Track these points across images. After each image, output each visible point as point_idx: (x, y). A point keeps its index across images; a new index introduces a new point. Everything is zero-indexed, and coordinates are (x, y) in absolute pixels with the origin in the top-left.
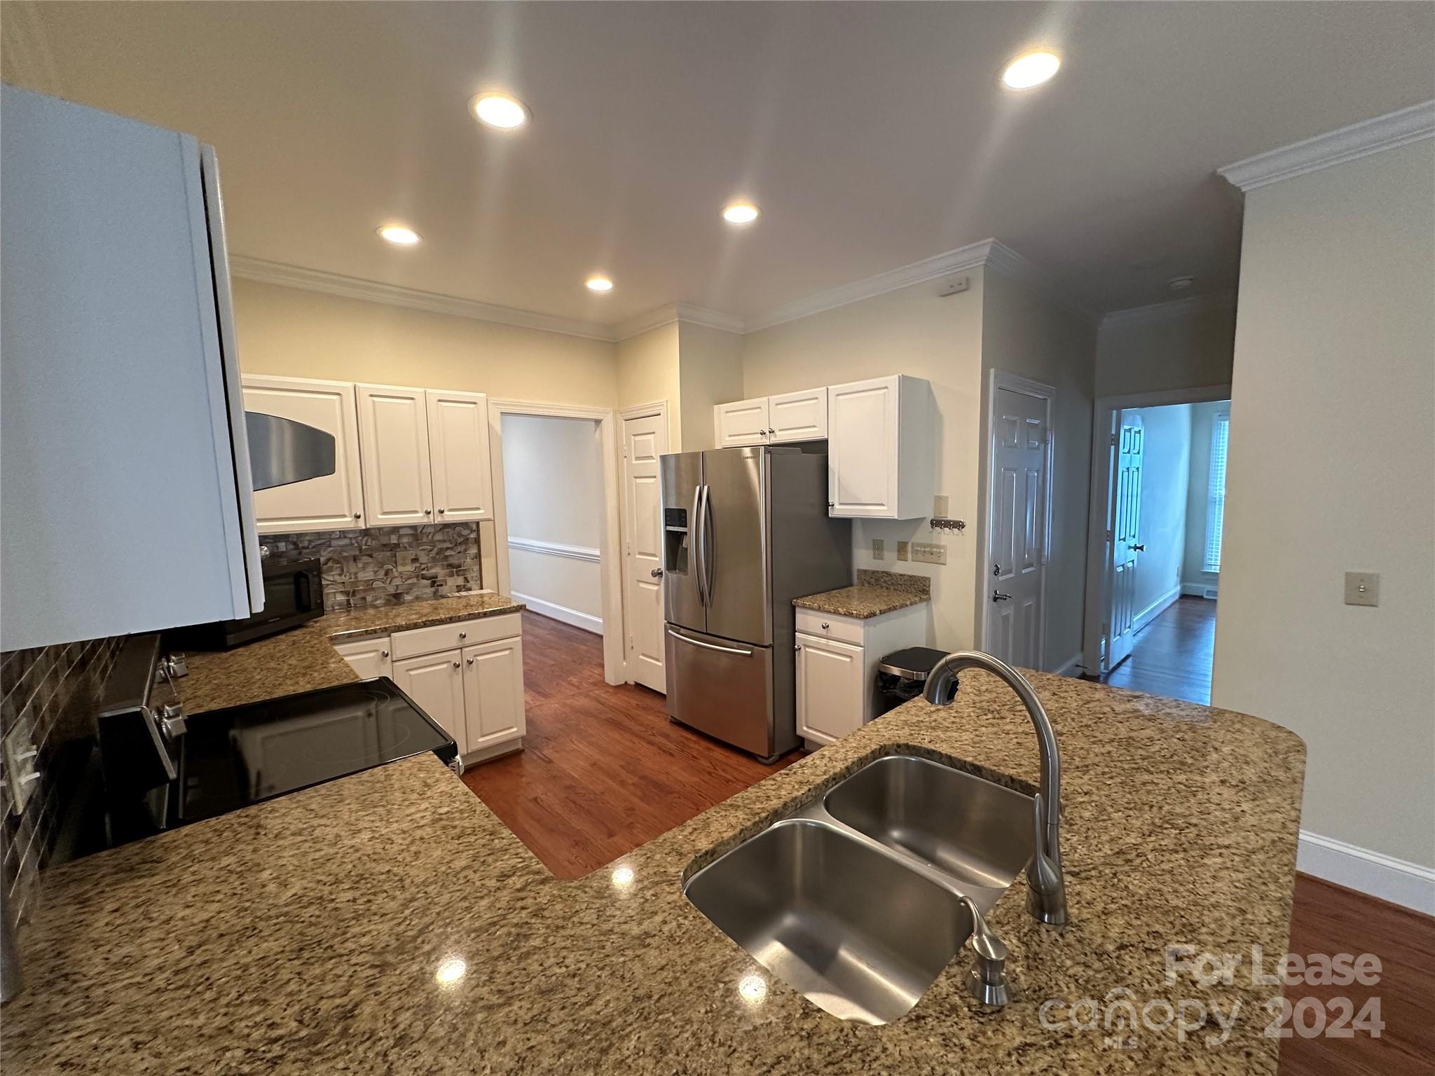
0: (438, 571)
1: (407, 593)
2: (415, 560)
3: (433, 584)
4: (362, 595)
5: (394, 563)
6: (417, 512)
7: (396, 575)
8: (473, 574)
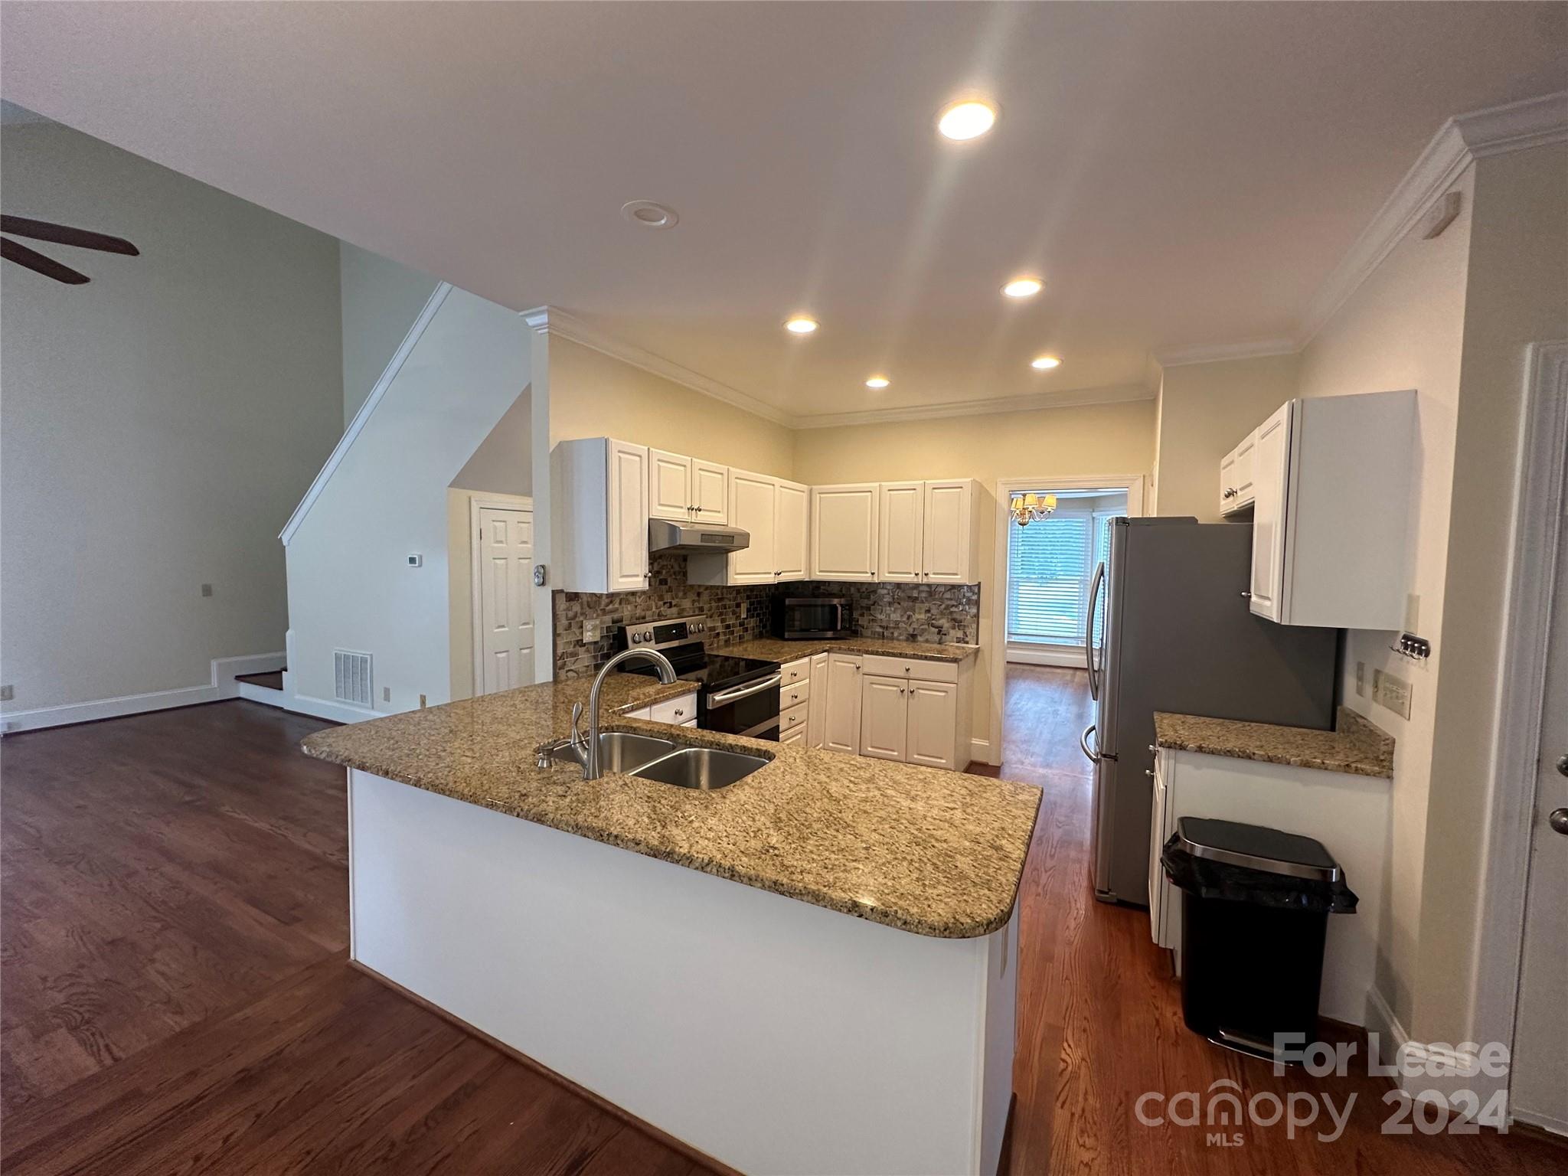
0: (944, 622)
1: (921, 636)
2: (928, 611)
3: (939, 633)
4: (892, 630)
5: (914, 611)
6: (910, 573)
7: (914, 620)
8: (971, 630)
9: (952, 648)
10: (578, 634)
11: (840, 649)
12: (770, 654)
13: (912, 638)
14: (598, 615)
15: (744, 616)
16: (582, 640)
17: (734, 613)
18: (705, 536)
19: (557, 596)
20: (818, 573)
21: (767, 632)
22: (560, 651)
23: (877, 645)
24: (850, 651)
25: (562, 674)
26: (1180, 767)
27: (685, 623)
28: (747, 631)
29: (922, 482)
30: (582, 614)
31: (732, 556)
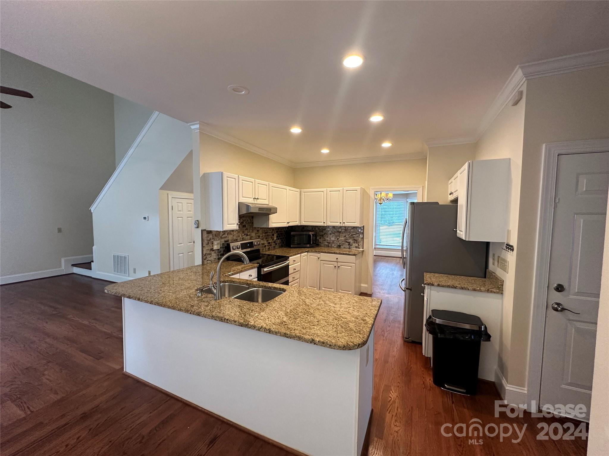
0: (351, 241)
1: (342, 246)
2: (345, 237)
3: (349, 245)
4: (331, 244)
5: (340, 237)
6: (338, 222)
7: (340, 240)
8: (361, 243)
9: (354, 250)
10: (211, 246)
11: (312, 251)
12: (285, 253)
13: (339, 247)
14: (219, 239)
15: (275, 239)
16: (213, 249)
17: (271, 238)
18: (260, 209)
19: (203, 232)
20: (303, 223)
21: (284, 245)
22: (204, 253)
23: (326, 250)
24: (316, 252)
25: (205, 262)
26: (432, 292)
27: (253, 242)
28: (277, 245)
29: (342, 188)
30: (213, 239)
31: (271, 216)
